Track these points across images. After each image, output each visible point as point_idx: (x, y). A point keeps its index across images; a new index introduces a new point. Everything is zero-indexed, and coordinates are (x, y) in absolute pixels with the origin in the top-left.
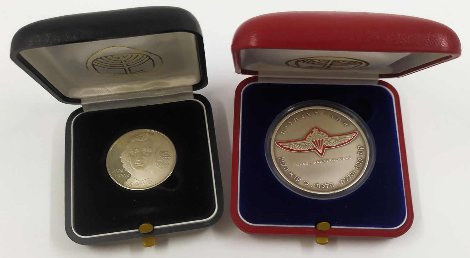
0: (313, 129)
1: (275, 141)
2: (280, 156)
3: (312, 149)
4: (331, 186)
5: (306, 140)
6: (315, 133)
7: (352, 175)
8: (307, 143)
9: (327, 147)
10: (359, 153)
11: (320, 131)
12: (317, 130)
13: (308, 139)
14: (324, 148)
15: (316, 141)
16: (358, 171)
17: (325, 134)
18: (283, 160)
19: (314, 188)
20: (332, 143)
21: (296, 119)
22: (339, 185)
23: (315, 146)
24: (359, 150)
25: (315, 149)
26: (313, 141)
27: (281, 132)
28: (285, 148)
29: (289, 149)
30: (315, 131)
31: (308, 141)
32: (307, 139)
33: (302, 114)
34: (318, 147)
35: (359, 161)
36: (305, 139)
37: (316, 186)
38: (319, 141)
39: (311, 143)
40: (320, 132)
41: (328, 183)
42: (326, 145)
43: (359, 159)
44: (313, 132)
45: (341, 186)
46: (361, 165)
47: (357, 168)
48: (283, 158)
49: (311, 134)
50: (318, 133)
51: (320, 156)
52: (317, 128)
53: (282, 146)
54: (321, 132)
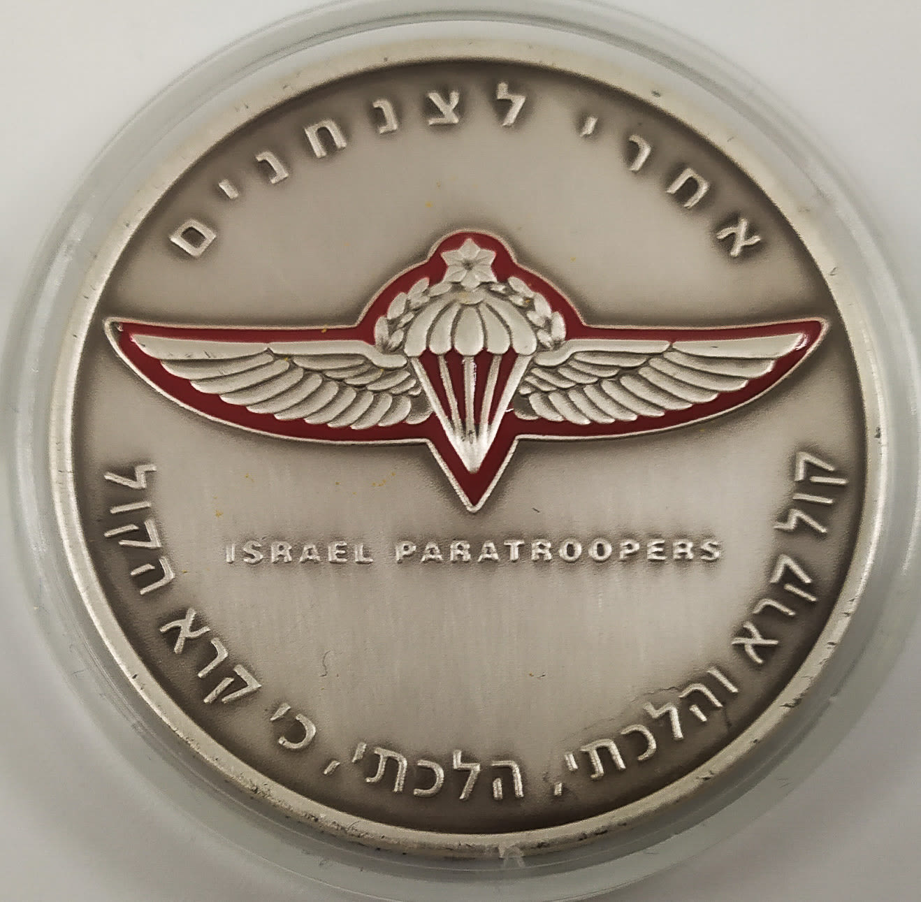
0: (455, 242)
1: (107, 306)
2: (122, 456)
3: (402, 429)
4: (498, 785)
5: (370, 340)
6: (457, 287)
7: (695, 709)
8: (375, 368)
9: (543, 425)
10: (796, 514)
11: (504, 268)
12: (491, 255)
13: (393, 324)
14: (510, 427)
15: (454, 358)
16: (758, 684)
17: (543, 307)
18: (139, 495)
19: (351, 784)
20: (589, 391)
21: (324, 135)
22: (573, 785)
23: (435, 406)
24: (805, 486)
25: (432, 428)
26: (428, 359)
27: (172, 231)
28: (181, 389)
29: (211, 404)
30: (468, 265)
31: (386, 349)
32: (380, 329)
33: (382, 96)
34: (463, 415)
35: (777, 591)
36: (365, 333)
37: (370, 762)
38: (484, 359)
39: (408, 367)
40: (503, 279)
41: (479, 754)
42: (530, 411)
43: (789, 576)
44: (447, 276)
45: (587, 795)
46: (794, 635)
47: (757, 648)
48: (140, 472)
49: (424, 282)
50: (486, 285)
51: (464, 499)
52: (484, 241)
53: (152, 367)
54: (514, 281)
